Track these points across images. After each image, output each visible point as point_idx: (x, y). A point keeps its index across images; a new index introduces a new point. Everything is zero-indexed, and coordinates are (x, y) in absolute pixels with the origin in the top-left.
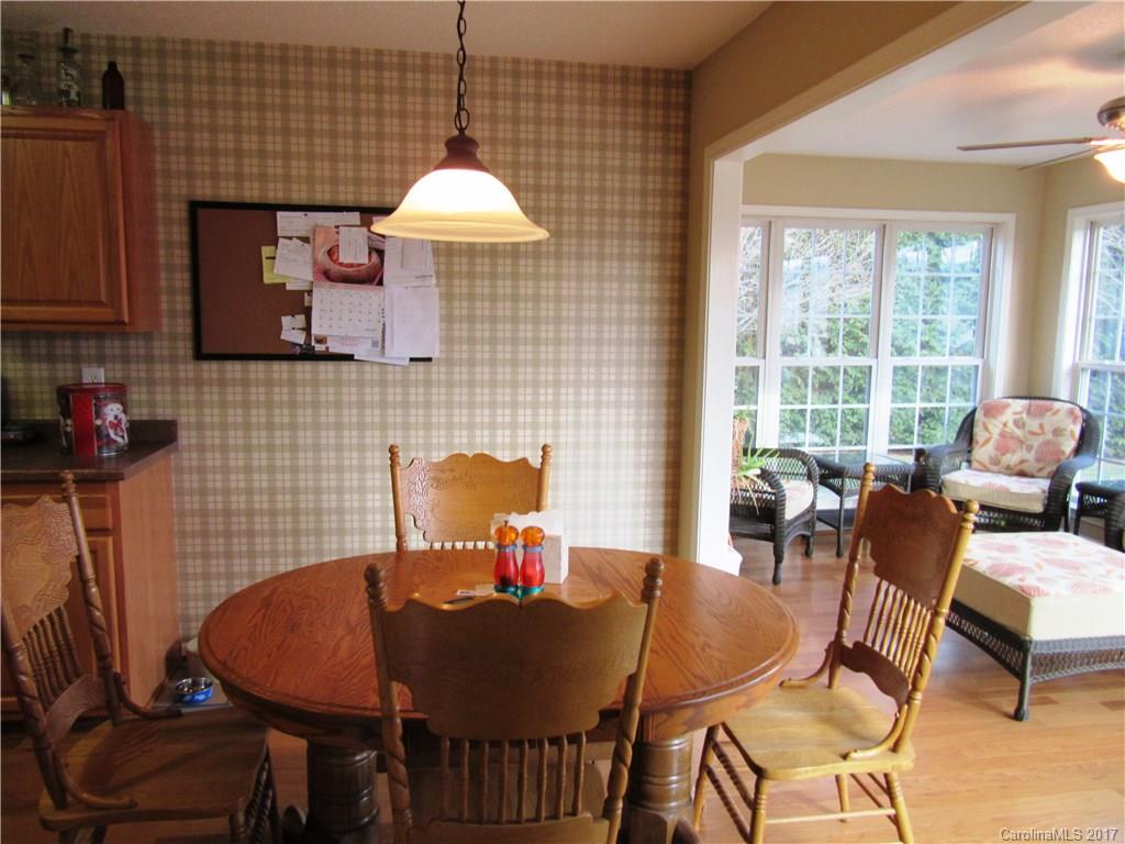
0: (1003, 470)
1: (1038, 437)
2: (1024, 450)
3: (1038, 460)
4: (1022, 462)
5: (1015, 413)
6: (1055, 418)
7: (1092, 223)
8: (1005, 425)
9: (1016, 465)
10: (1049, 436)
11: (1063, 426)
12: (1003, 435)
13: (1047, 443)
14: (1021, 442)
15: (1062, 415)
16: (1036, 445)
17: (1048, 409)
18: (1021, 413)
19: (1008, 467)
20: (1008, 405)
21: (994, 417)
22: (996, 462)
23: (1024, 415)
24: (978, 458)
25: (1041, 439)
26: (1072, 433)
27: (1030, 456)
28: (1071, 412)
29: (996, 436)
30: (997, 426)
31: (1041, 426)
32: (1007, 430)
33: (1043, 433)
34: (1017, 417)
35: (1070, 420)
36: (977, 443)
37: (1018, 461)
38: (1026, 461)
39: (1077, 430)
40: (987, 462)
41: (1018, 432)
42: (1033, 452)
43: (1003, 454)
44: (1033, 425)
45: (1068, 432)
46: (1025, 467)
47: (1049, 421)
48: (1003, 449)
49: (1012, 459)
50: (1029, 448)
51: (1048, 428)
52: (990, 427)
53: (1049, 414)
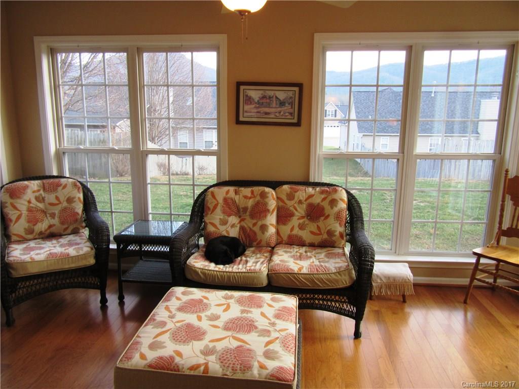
0: (37, 237)
1: (57, 207)
2: (49, 218)
3: (62, 223)
4: (50, 226)
5: (34, 192)
6: (66, 191)
7: (51, 49)
8: (29, 202)
9: (46, 231)
10: (65, 204)
11: (72, 196)
12: (30, 210)
13: (64, 210)
14: (44, 212)
15: (69, 188)
16: (57, 212)
17: (59, 185)
18: (39, 191)
19: (41, 233)
20: (27, 187)
21: (19, 198)
22: (30, 231)
23: (42, 192)
24: (15, 232)
25: (59, 207)
26: (79, 198)
27: (56, 221)
28: (75, 185)
29: (25, 213)
30: (24, 205)
31: (57, 198)
32: (31, 205)
33: (60, 203)
34: (37, 194)
35: (76, 191)
36: (11, 220)
37: (47, 227)
38: (54, 225)
39: (81, 196)
40: (23, 234)
41: (41, 205)
42: (57, 219)
43: (34, 225)
44: (51, 198)
45: (76, 199)
46: (53, 230)
47: (62, 194)
48: (33, 221)
49: (42, 226)
50: (53, 215)
51: (62, 199)
52: (18, 206)
53: (60, 188)
